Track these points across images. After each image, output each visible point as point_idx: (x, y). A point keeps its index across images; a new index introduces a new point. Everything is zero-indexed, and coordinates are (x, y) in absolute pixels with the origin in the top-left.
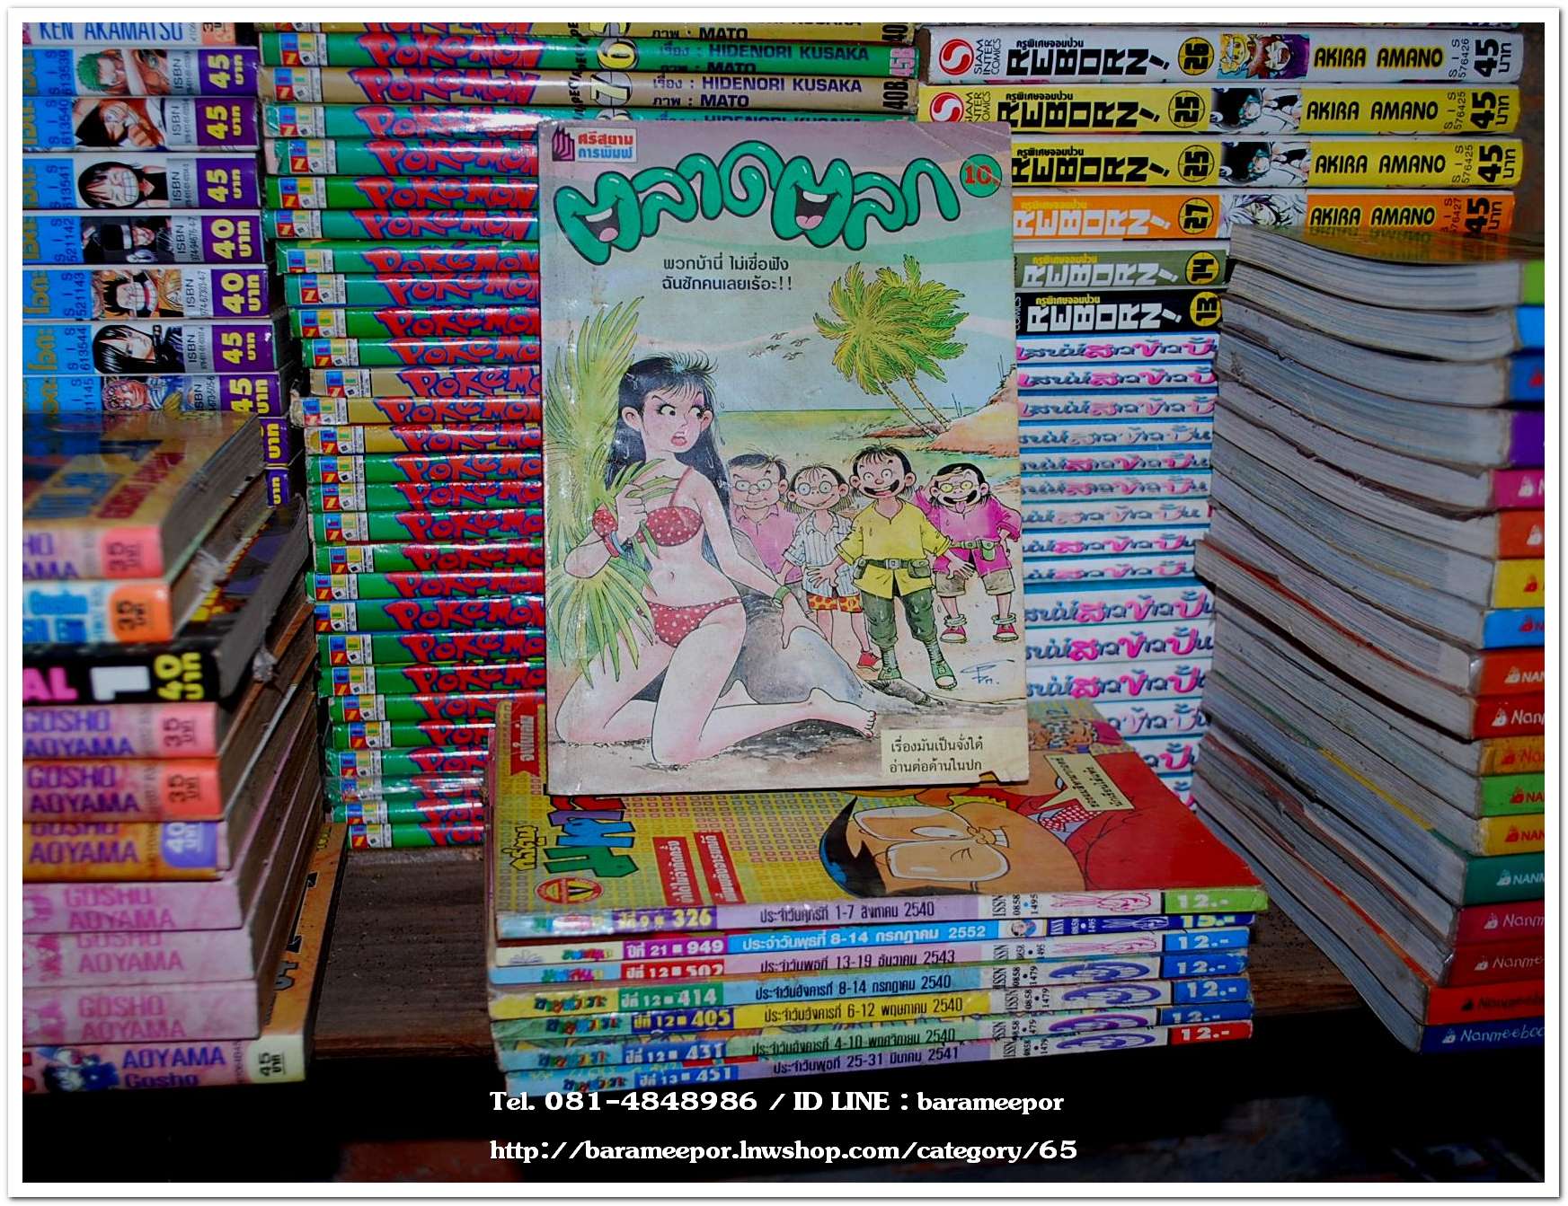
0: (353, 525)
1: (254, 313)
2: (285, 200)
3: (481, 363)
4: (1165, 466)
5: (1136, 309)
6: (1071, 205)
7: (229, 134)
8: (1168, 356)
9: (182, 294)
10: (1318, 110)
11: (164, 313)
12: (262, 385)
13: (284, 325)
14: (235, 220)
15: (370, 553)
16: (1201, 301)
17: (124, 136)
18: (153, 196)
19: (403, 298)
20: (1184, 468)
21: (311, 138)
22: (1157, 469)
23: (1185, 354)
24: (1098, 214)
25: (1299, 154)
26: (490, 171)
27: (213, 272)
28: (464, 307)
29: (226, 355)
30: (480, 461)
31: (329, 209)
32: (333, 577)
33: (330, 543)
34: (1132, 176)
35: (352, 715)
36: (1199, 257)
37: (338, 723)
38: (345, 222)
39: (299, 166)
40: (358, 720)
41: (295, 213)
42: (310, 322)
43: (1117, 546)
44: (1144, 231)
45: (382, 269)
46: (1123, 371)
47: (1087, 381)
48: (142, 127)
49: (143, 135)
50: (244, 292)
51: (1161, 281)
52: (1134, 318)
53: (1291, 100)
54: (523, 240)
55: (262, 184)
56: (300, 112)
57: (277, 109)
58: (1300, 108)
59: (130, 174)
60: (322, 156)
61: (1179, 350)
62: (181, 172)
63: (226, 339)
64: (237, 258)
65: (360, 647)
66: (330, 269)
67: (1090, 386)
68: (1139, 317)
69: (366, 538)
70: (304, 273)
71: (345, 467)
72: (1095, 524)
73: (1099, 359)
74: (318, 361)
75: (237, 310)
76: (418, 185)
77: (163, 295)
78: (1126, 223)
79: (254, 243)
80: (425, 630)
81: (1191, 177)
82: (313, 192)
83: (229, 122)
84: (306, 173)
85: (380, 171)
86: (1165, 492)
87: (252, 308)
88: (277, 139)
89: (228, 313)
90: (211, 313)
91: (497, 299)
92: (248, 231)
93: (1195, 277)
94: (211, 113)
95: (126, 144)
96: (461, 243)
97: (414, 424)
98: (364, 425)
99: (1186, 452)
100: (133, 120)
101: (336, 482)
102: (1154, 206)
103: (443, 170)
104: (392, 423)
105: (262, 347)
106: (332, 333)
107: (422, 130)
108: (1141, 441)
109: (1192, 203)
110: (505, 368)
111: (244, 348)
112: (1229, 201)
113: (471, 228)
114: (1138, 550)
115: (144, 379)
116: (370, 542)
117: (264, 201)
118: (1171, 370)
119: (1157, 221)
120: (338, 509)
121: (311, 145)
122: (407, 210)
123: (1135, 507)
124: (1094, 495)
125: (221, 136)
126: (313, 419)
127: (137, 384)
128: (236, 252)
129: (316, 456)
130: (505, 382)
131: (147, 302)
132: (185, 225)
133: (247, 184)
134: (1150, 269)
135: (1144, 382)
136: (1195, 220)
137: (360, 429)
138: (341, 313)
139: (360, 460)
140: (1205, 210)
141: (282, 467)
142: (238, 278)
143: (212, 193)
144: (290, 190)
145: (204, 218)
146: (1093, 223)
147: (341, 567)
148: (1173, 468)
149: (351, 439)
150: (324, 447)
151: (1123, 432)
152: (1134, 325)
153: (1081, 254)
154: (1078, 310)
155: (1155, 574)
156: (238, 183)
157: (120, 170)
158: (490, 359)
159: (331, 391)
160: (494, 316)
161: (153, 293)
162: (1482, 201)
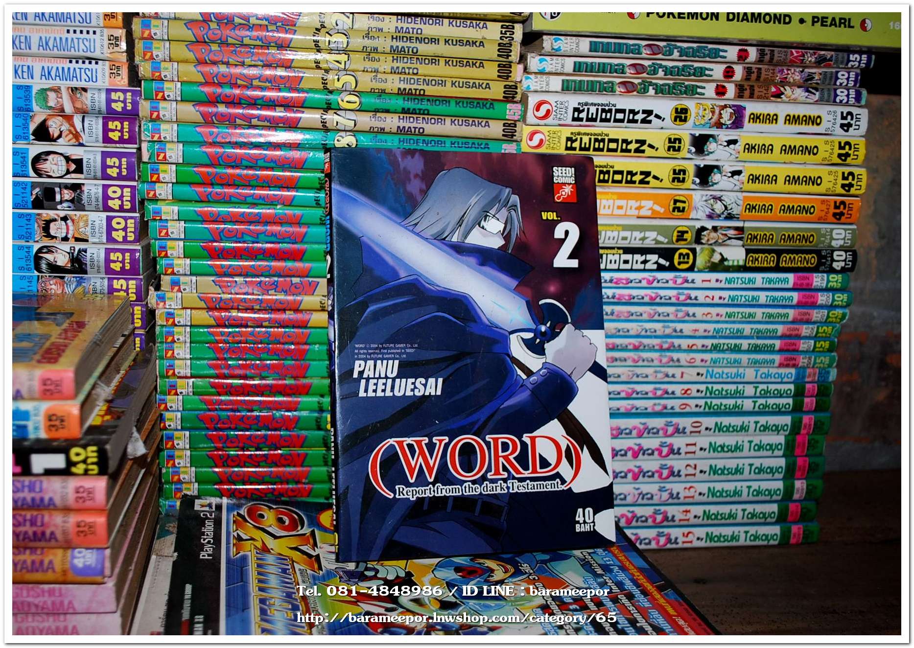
0: (182, 367)
1: (130, 242)
2: (152, 177)
3: (262, 276)
4: (657, 347)
5: (643, 258)
6: (607, 197)
7: (121, 138)
8: (660, 285)
9: (89, 229)
10: (750, 148)
11: (77, 240)
12: (132, 284)
13: (147, 249)
14: (122, 187)
15: (191, 384)
16: (680, 254)
17: (60, 136)
18: (75, 172)
19: (218, 236)
20: (668, 349)
21: (169, 142)
22: (652, 349)
23: (671, 284)
24: (622, 203)
25: (738, 173)
26: (272, 165)
27: (107, 217)
28: (253, 242)
29: (113, 265)
30: (259, 332)
31: (177, 183)
32: (168, 397)
33: (168, 377)
34: (642, 182)
35: (176, 478)
36: (680, 229)
37: (167, 482)
38: (186, 190)
39: (161, 157)
40: (179, 482)
41: (157, 185)
42: (163, 248)
43: (627, 393)
44: (649, 213)
45: (206, 219)
46: (635, 292)
47: (613, 297)
48: (71, 132)
49: (71, 136)
50: (125, 229)
51: (657, 242)
52: (642, 263)
53: (734, 142)
54: (290, 205)
55: (139, 167)
56: (164, 127)
57: (150, 124)
58: (739, 146)
59: (62, 158)
60: (175, 152)
61: (667, 282)
62: (92, 158)
63: (113, 256)
64: (122, 209)
65: (182, 440)
66: (176, 218)
67: (615, 300)
68: (645, 262)
69: (189, 375)
70: (161, 219)
71: (179, 333)
72: (615, 380)
73: (621, 285)
74: (166, 271)
75: (120, 239)
76: (230, 171)
77: (77, 229)
78: (639, 208)
79: (132, 201)
80: (221, 429)
81: (676, 183)
82: (168, 173)
83: (121, 131)
84: (165, 161)
85: (208, 162)
86: (656, 363)
87: (129, 239)
88: (149, 141)
89: (115, 241)
90: (105, 241)
91: (273, 239)
92: (129, 194)
93: (677, 241)
94: (111, 125)
95: (60, 141)
96: (254, 205)
97: (221, 309)
98: (191, 309)
99: (669, 340)
100: (65, 127)
101: (173, 341)
102: (655, 199)
103: (245, 163)
104: (208, 308)
105: (133, 262)
106: (175, 254)
107: (234, 140)
108: (643, 333)
109: (677, 198)
110: (276, 279)
111: (123, 262)
112: (698, 197)
113: (260, 197)
114: (640, 396)
115: (63, 278)
116: (192, 377)
117: (139, 177)
118: (662, 293)
119: (657, 208)
120: (173, 357)
121: (168, 146)
122: (223, 185)
123: (639, 371)
124: (615, 364)
125: (116, 139)
126: (162, 304)
127: (59, 280)
128: (121, 206)
129: (162, 326)
130: (275, 287)
131: (67, 233)
132: (92, 189)
133: (130, 167)
134: (652, 235)
135: (647, 299)
136: (679, 208)
137: (189, 311)
138: (181, 243)
139: (188, 329)
140: (684, 202)
141: (142, 332)
142: (122, 221)
143: (109, 171)
144: (155, 171)
145: (104, 185)
146: (620, 207)
147: (173, 392)
148: (661, 349)
149: (183, 317)
150: (167, 320)
151: (634, 328)
152: (642, 267)
153: (613, 225)
154: (610, 257)
155: (649, 410)
156: (124, 166)
157: (56, 156)
158: (267, 274)
159: (172, 289)
160: (271, 248)
161: (71, 228)
162: (843, 203)
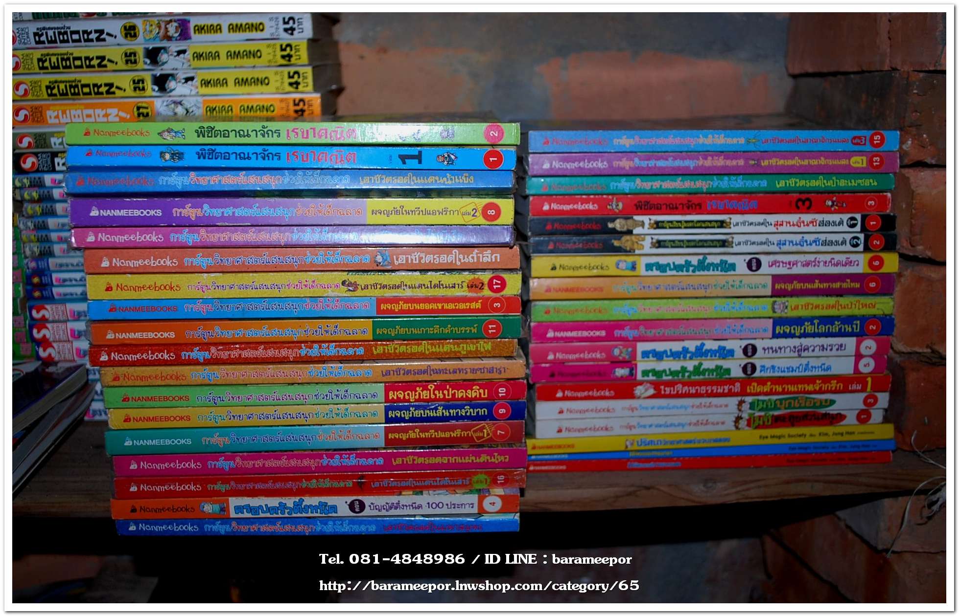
6: (76, 108)
10: (198, 56)
24: (91, 112)
25: (192, 79)
34: (108, 92)
53: (183, 52)
58: (189, 55)
78: (107, 115)
81: (138, 91)
102: (121, 107)
109: (140, 105)
112: (160, 103)
119: (122, 114)
136: (143, 113)
140: (147, 108)
146: (89, 116)
162: (301, 100)
